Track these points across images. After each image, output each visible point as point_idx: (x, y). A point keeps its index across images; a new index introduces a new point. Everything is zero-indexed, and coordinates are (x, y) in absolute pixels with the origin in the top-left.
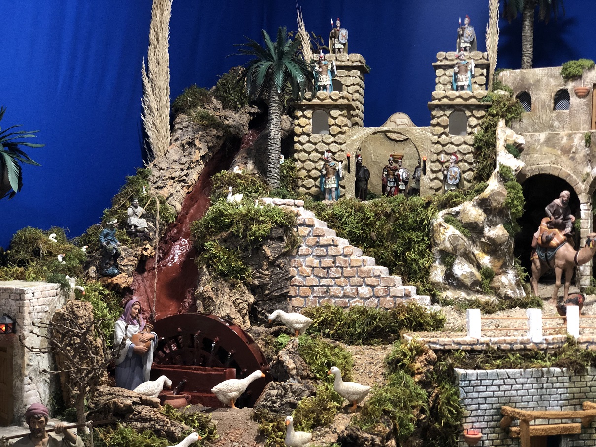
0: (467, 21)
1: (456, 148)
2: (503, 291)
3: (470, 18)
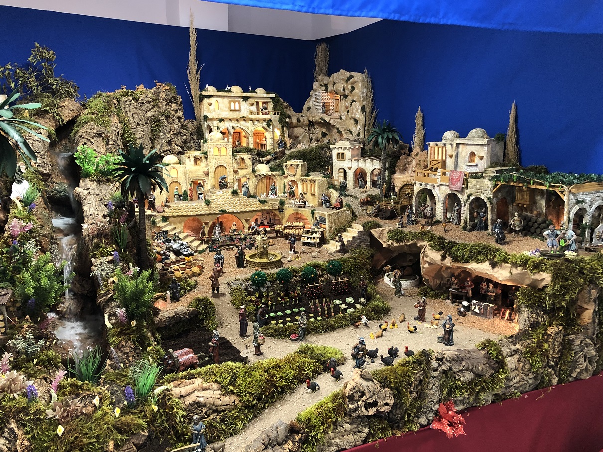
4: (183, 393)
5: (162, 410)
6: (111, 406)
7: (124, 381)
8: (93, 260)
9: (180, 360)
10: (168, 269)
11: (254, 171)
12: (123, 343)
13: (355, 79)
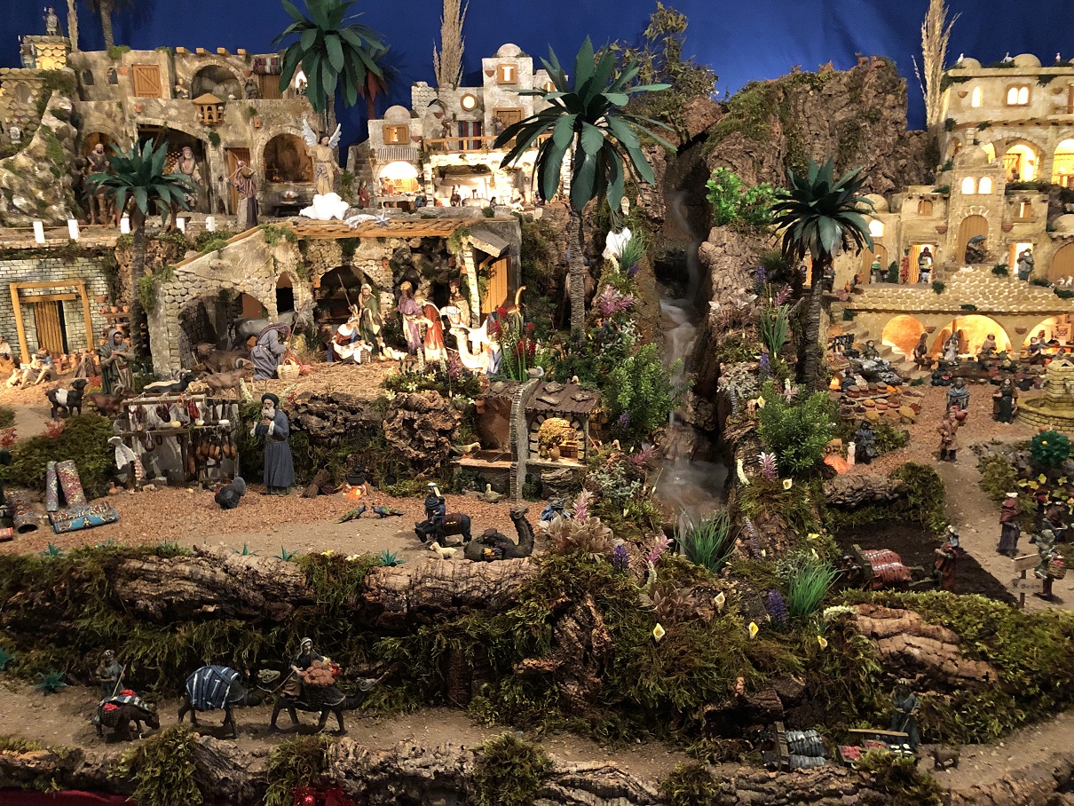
0: (51, 10)
1: (24, 113)
2: (55, 216)
3: (54, 7)
4: (877, 630)
5: (834, 650)
6: (742, 618)
7: (765, 581)
8: (722, 366)
9: (875, 568)
10: (853, 403)
11: (1050, 229)
12: (767, 517)
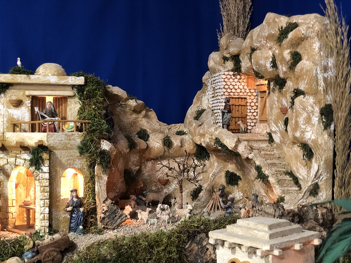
13: (302, 30)
